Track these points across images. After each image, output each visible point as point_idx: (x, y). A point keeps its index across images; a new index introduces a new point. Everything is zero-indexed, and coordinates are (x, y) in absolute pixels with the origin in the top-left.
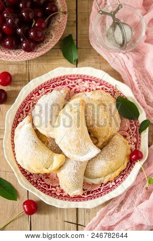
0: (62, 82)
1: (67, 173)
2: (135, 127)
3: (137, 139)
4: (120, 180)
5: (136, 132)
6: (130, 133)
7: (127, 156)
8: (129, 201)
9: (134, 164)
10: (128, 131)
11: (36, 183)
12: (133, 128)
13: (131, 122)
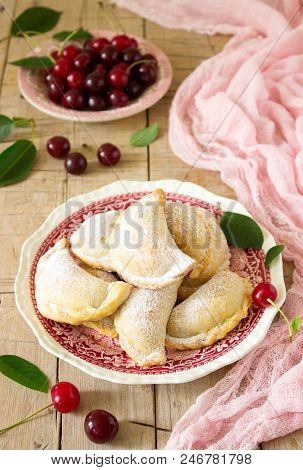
0: (125, 203)
1: (135, 313)
2: (258, 261)
3: (263, 277)
4: (236, 338)
5: (260, 268)
6: (249, 272)
7: (246, 296)
8: (258, 375)
9: (262, 312)
10: (244, 270)
11: (74, 347)
12: (254, 263)
13: (249, 254)
